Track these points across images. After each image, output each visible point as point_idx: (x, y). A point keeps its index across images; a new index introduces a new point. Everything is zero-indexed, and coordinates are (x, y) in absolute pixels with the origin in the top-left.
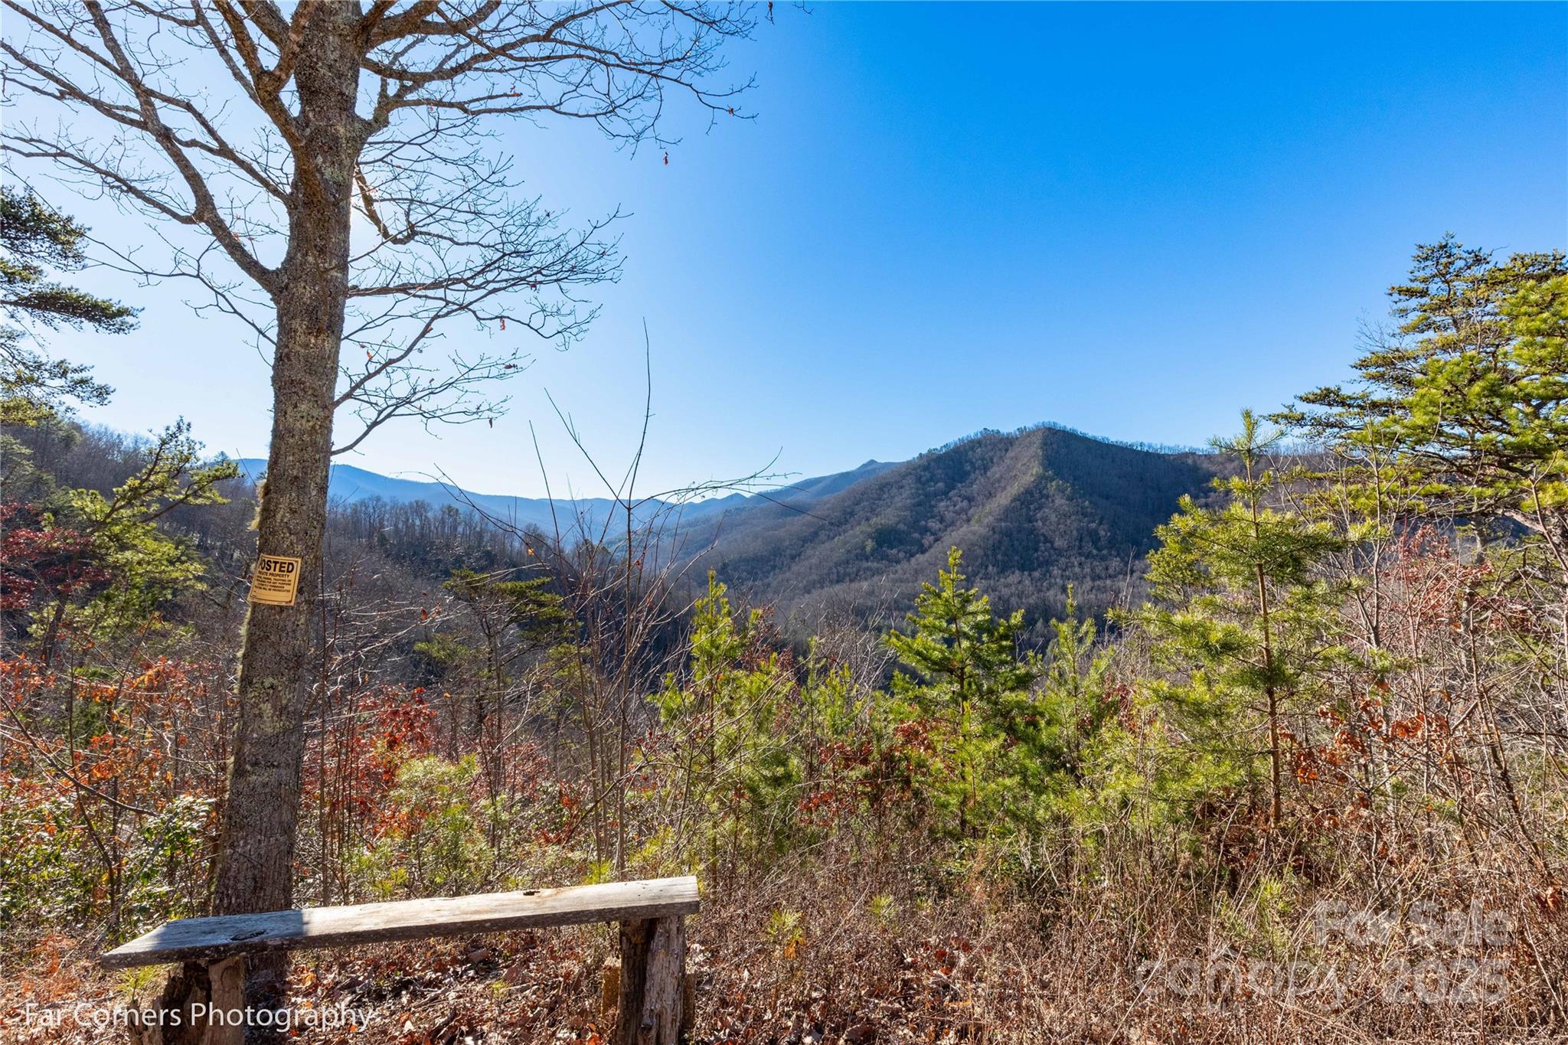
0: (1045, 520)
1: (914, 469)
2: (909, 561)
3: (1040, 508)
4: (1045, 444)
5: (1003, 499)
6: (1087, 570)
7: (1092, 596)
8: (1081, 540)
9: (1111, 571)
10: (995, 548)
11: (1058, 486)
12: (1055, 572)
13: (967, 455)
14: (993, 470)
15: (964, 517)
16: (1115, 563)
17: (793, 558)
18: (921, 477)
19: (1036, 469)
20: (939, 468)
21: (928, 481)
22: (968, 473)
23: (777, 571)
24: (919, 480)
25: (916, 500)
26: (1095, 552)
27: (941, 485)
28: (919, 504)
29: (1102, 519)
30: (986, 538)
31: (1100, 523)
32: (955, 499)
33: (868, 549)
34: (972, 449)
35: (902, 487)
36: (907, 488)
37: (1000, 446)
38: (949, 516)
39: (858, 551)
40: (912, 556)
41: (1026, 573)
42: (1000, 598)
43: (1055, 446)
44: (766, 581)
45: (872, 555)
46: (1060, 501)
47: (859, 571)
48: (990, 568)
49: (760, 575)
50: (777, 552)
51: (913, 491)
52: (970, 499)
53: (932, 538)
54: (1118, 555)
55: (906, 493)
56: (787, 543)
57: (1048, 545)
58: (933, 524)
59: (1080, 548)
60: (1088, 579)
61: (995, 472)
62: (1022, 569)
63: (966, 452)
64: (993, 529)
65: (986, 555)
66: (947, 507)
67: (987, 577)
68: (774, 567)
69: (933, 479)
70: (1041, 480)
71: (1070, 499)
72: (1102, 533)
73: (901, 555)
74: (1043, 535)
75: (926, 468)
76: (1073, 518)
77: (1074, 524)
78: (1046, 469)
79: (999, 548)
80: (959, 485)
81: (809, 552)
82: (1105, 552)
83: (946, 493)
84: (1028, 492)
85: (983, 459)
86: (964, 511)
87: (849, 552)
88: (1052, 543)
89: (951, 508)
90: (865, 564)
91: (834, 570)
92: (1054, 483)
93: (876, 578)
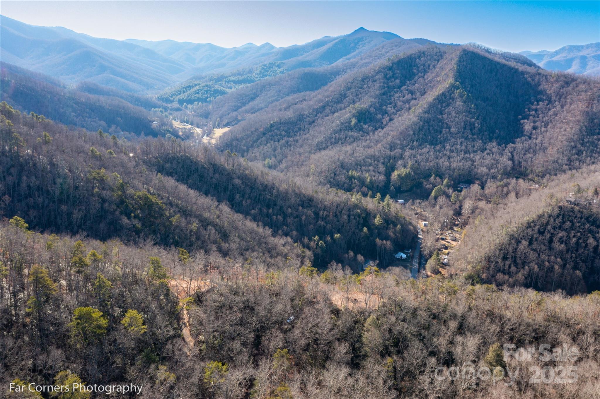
0: (449, 114)
1: (384, 69)
2: (374, 133)
3: (448, 105)
4: (460, 61)
5: (430, 97)
6: (464, 147)
7: (461, 164)
8: (465, 129)
9: (475, 149)
10: (420, 129)
11: (460, 93)
12: (447, 147)
13: (415, 61)
14: (428, 74)
15: (407, 106)
16: (478, 144)
17: (310, 123)
18: (387, 74)
19: (451, 80)
20: (398, 69)
21: (391, 77)
22: (414, 75)
23: (302, 132)
24: (385, 77)
25: (383, 90)
26: (470, 136)
27: (398, 81)
28: (384, 94)
29: (478, 117)
30: (415, 124)
31: (477, 119)
32: (405, 92)
33: (353, 123)
34: (419, 57)
35: (375, 81)
36: (378, 81)
37: (435, 57)
38: (400, 104)
39: (347, 124)
40: (376, 129)
41: (433, 147)
42: (416, 161)
43: (465, 63)
44: (296, 138)
45: (355, 127)
46: (459, 103)
47: (346, 137)
48: (415, 143)
49: (292, 134)
50: (301, 118)
51: (382, 84)
52: (412, 93)
53: (388, 118)
54: (481, 139)
55: (377, 85)
56: (306, 113)
57: (447, 130)
58: (390, 109)
59: (464, 133)
60: (463, 153)
61: (430, 76)
62: (431, 144)
63: (416, 59)
64: (421, 118)
65: (414, 134)
66: (400, 97)
67: (412, 148)
68: (300, 129)
69: (394, 77)
70: (453, 87)
71: (464, 102)
72: (477, 125)
73: (370, 128)
74: (447, 124)
75: (391, 69)
76: (464, 114)
77: (463, 117)
78: (456, 81)
79: (422, 130)
80: (408, 82)
81: (320, 121)
82: (475, 136)
83: (399, 87)
84: (443, 94)
85: (424, 65)
86: (408, 101)
87: (342, 124)
88: (450, 129)
89: (401, 99)
90: (351, 133)
91: (333, 136)
92: (458, 91)
93: (355, 144)
